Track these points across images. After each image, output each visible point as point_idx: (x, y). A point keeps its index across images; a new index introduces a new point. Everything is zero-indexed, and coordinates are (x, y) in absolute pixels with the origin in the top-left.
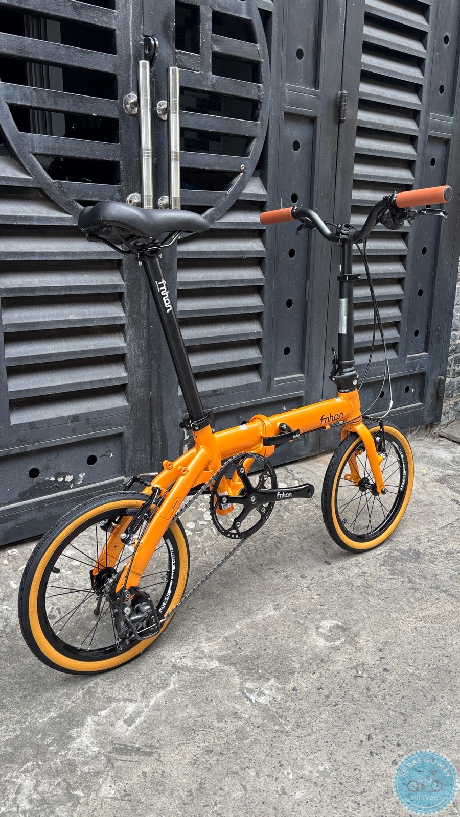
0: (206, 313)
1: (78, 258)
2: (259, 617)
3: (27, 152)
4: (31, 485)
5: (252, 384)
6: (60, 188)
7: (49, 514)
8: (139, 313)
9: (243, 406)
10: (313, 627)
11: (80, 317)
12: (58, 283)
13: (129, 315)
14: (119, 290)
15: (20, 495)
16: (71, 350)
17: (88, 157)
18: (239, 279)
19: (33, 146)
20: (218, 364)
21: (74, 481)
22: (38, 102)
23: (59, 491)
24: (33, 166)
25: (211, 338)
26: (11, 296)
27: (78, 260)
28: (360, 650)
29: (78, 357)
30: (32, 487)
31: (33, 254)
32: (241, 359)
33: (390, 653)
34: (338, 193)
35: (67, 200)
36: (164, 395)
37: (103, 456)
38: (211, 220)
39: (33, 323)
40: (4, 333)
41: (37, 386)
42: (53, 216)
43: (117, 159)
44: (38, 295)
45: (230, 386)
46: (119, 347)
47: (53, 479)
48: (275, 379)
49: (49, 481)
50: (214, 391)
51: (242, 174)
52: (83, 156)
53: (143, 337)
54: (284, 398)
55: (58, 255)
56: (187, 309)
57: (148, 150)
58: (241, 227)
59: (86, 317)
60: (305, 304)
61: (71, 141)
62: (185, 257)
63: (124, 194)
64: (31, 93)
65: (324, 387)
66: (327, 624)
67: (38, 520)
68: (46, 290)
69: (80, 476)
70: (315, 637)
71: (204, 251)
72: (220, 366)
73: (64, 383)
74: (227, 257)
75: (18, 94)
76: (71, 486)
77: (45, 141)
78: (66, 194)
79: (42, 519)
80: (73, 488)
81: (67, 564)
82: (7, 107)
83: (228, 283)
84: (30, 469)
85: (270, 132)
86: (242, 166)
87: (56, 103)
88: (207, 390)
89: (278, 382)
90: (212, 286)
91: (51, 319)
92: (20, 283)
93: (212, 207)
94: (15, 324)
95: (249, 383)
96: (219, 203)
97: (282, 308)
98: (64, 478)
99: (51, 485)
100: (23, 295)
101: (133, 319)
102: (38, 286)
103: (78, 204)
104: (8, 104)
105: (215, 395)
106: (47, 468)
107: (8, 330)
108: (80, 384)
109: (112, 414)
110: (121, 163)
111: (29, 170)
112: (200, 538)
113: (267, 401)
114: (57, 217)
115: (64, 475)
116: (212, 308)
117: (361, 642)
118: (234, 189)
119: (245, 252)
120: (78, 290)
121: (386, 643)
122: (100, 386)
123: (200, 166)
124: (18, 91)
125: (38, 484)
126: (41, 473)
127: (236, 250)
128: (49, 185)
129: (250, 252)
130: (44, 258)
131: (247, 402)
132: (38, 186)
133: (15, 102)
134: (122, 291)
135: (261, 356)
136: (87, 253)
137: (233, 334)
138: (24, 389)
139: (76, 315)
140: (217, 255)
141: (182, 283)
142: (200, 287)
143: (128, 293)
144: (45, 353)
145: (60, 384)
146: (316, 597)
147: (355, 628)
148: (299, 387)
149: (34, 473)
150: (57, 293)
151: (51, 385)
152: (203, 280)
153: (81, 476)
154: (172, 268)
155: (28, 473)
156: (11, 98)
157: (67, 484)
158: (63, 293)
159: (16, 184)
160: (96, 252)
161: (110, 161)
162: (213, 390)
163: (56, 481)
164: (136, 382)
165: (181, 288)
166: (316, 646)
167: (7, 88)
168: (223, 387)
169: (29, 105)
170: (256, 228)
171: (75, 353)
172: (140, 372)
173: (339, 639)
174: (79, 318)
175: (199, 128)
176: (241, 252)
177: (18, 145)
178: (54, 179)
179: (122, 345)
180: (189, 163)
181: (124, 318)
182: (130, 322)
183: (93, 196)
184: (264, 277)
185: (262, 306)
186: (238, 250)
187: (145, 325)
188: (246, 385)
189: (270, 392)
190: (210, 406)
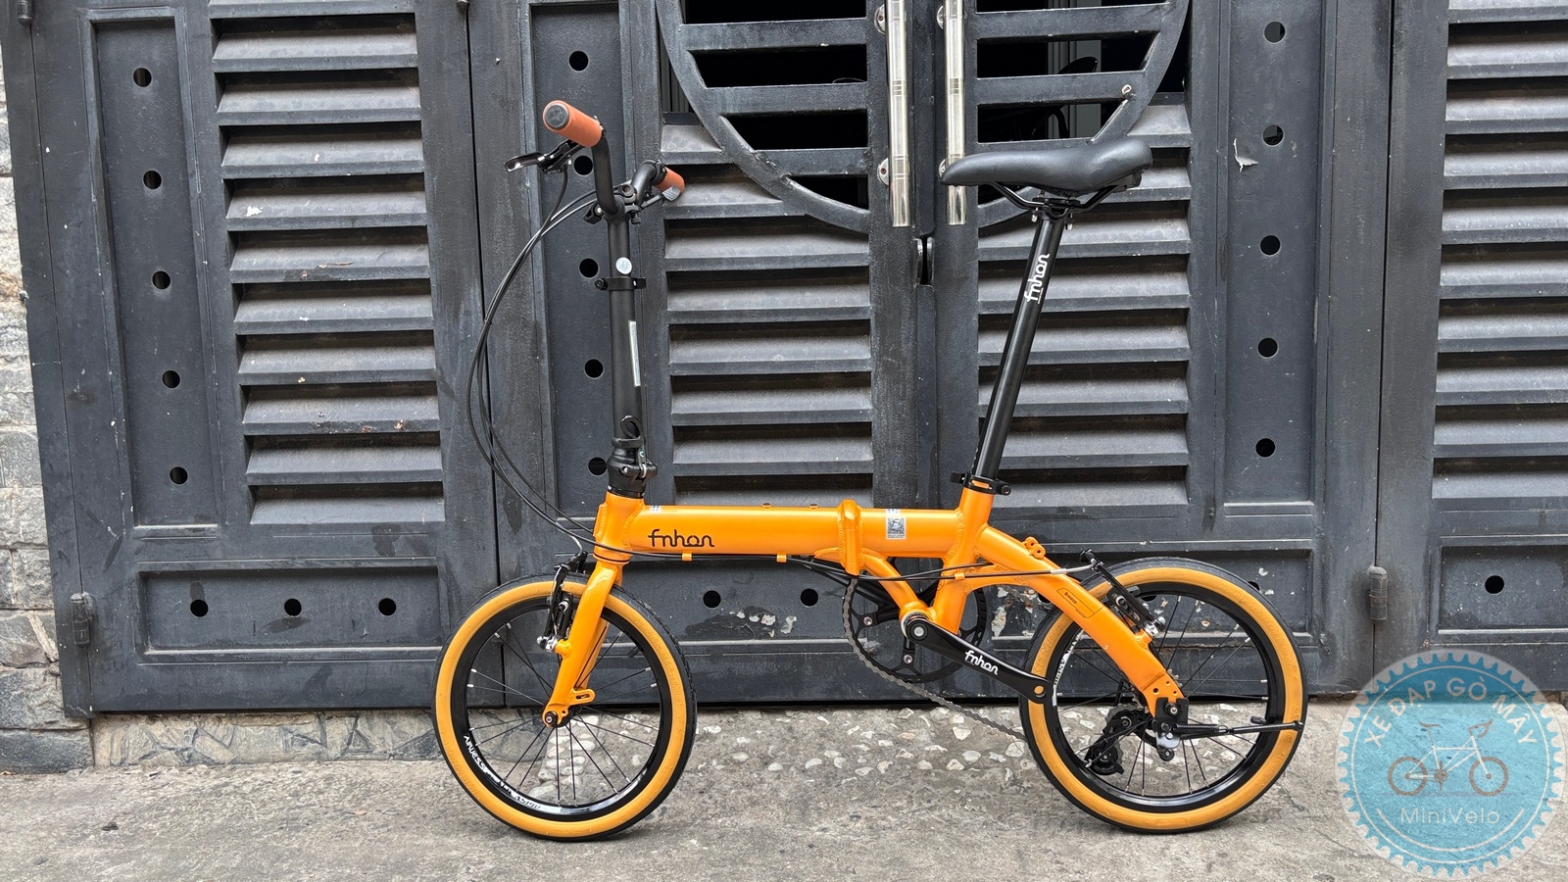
0: (1042, 359)
1: (791, 266)
3: (714, 114)
4: (706, 617)
5: (1161, 506)
6: (764, 160)
7: (729, 670)
8: (896, 354)
9: (1139, 550)
11: (793, 359)
12: (757, 305)
13: (879, 356)
14: (860, 317)
15: (688, 629)
16: (775, 410)
17: (811, 109)
18: (1123, 295)
19: (724, 106)
20: (1073, 458)
21: (776, 626)
22: (734, 43)
23: (751, 639)
24: (723, 133)
25: (1055, 406)
26: (683, 322)
27: (790, 270)
29: (786, 421)
30: (707, 621)
31: (719, 261)
32: (1132, 453)
34: (1399, 112)
35: (774, 177)
37: (830, 594)
39: (715, 364)
40: (671, 376)
41: (717, 461)
42: (751, 203)
43: (862, 106)
44: (724, 321)
45: (1107, 505)
46: (858, 411)
47: (741, 615)
48: (1226, 505)
49: (735, 617)
50: (1063, 509)
51: (1126, 101)
52: (803, 108)
53: (904, 396)
54: (1253, 547)
55: (757, 263)
57: (899, 82)
59: (801, 359)
60: (1310, 350)
61: (784, 90)
62: (996, 258)
63: (873, 159)
64: (724, 31)
65: (1382, 539)
67: (709, 676)
68: (737, 315)
69: (788, 619)
72: (1078, 461)
73: (762, 460)
74: (1094, 255)
75: (705, 36)
76: (772, 635)
77: (742, 95)
78: (773, 170)
79: (716, 676)
80: (775, 638)
81: (727, 754)
82: (689, 56)
84: (705, 591)
85: (1194, 16)
86: (1124, 88)
87: (762, 39)
88: (1050, 505)
89: (1234, 511)
91: (744, 359)
92: (700, 304)
94: (687, 364)
95: (1155, 504)
97: (1246, 356)
98: (761, 617)
99: (738, 624)
100: (702, 321)
101: (886, 365)
102: (725, 309)
103: (792, 183)
104: (691, 52)
105: (1065, 518)
106: (733, 595)
107: (677, 372)
108: (787, 464)
110: (870, 111)
111: (717, 140)
112: (972, 780)
113: (1206, 549)
114: (757, 205)
115: (761, 613)
118: (1106, 132)
119: (1138, 246)
120: (789, 315)
122: (822, 472)
123: (1028, 98)
124: (706, 32)
125: (718, 618)
126: (723, 601)
127: (1116, 242)
128: (748, 158)
129: (1151, 245)
130: (736, 267)
131: (1149, 543)
132: (730, 160)
133: (701, 48)
134: (867, 317)
135: (1187, 452)
136: (805, 257)
137: (1110, 401)
138: (698, 462)
139: (785, 356)
141: (986, 305)
143: (877, 321)
144: (733, 411)
145: (753, 461)
148: (1303, 530)
149: (712, 599)
150: (755, 320)
151: (740, 461)
153: (790, 621)
154: (966, 278)
155: (702, 596)
156: (696, 44)
157: (765, 628)
158: (764, 320)
159: (697, 161)
160: (822, 256)
161: (850, 111)
162: (1059, 508)
163: (746, 619)
164: (889, 473)
165: (984, 313)
167: (690, 31)
168: (1087, 503)
169: (721, 48)
170: (1163, 199)
171: (780, 414)
172: (899, 455)
174: (789, 360)
175: (1024, 35)
176: (1126, 246)
177: (701, 107)
178: (755, 148)
179: (865, 408)
180: (1006, 96)
181: (870, 361)
182: (880, 369)
183: (818, 169)
184: (1188, 293)
185: (1184, 350)
186: (1121, 242)
187: (909, 375)
188: (1145, 506)
189: (1212, 530)
190: (1053, 537)
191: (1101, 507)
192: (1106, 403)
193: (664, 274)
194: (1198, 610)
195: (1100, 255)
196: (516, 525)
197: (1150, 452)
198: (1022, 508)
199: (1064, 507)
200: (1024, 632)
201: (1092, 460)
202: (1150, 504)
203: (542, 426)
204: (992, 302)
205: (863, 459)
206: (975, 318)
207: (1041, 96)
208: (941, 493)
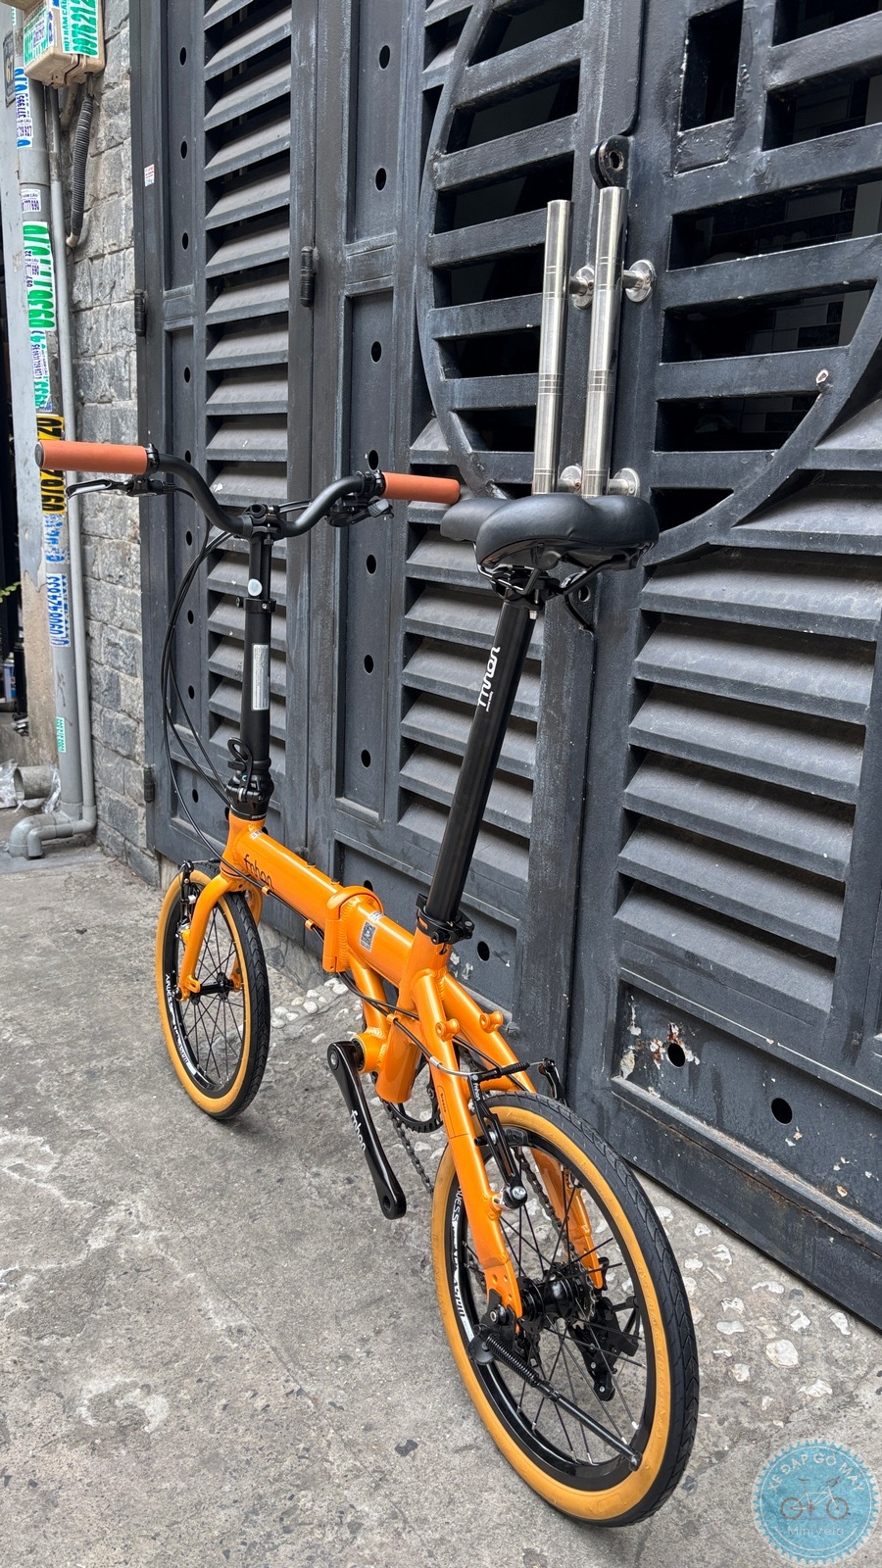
0: (689, 752)
2: (209, 1304)
3: (447, 408)
5: (797, 1001)
6: (476, 464)
8: (558, 707)
9: (764, 1048)
10: (153, 1380)
13: (545, 705)
14: (535, 656)
18: (786, 688)
19: (456, 400)
20: (707, 894)
21: (459, 968)
22: (463, 328)
24: (453, 430)
28: (50, 1446)
31: (439, 571)
33: (17, 1500)
35: (482, 483)
36: (586, 899)
38: (720, 525)
39: (430, 680)
40: (404, 686)
41: (426, 781)
45: (734, 969)
46: (524, 764)
50: (690, 955)
51: (821, 398)
53: (560, 759)
56: (651, 730)
57: (547, 377)
58: (804, 547)
61: (495, 382)
64: (457, 315)
66: (156, 1409)
69: (467, 965)
70: (118, 1378)
71: (700, 601)
72: (712, 900)
74: (758, 622)
75: (445, 323)
77: (465, 389)
78: (481, 473)
82: (436, 345)
83: (753, 693)
86: (822, 375)
87: (482, 323)
88: (677, 943)
90: (710, 690)
91: (449, 681)
92: (428, 616)
93: (730, 492)
94: (414, 676)
95: (791, 994)
96: (747, 481)
100: (425, 634)
101: (548, 717)
103: (495, 491)
105: (693, 968)
107: (409, 684)
109: (502, 882)
111: (448, 437)
113: (842, 1087)
116: (707, 745)
117: (77, 1455)
118: (792, 441)
119: (812, 618)
121: (50, 1501)
124: (444, 318)
127: (785, 607)
128: (466, 458)
129: (828, 620)
131: (775, 1044)
132: (453, 462)
133: (441, 335)
135: (838, 938)
137: (757, 832)
140: (730, 613)
142: (681, 684)
143: (546, 664)
144: (439, 733)
146: (260, 1403)
147: (124, 1452)
152: (693, 670)
153: (469, 969)
154: (626, 629)
156: (442, 331)
157: (452, 967)
159: (433, 462)
162: (688, 952)
164: (542, 843)
165: (639, 677)
166: (89, 1376)
167: (434, 317)
168: (716, 960)
169: (454, 334)
172: (549, 826)
173: (95, 1416)
175: (712, 299)
176: (798, 616)
178: (473, 448)
179: (530, 762)
181: (537, 710)
182: (545, 721)
183: (515, 476)
184: (868, 703)
185: (851, 786)
186: (793, 609)
187: (566, 736)
188: (779, 992)
189: (853, 1063)
190: (678, 987)
191: (730, 971)
192: (751, 834)
193: (404, 579)
194: (837, 1168)
195: (766, 623)
196: (316, 795)
197: (794, 921)
198: (652, 936)
199: (692, 954)
200: (650, 1088)
201: (727, 905)
202: (785, 992)
203: (332, 711)
204: (647, 665)
205: (523, 820)
206: (630, 683)
207: (720, 388)
208: (582, 886)
